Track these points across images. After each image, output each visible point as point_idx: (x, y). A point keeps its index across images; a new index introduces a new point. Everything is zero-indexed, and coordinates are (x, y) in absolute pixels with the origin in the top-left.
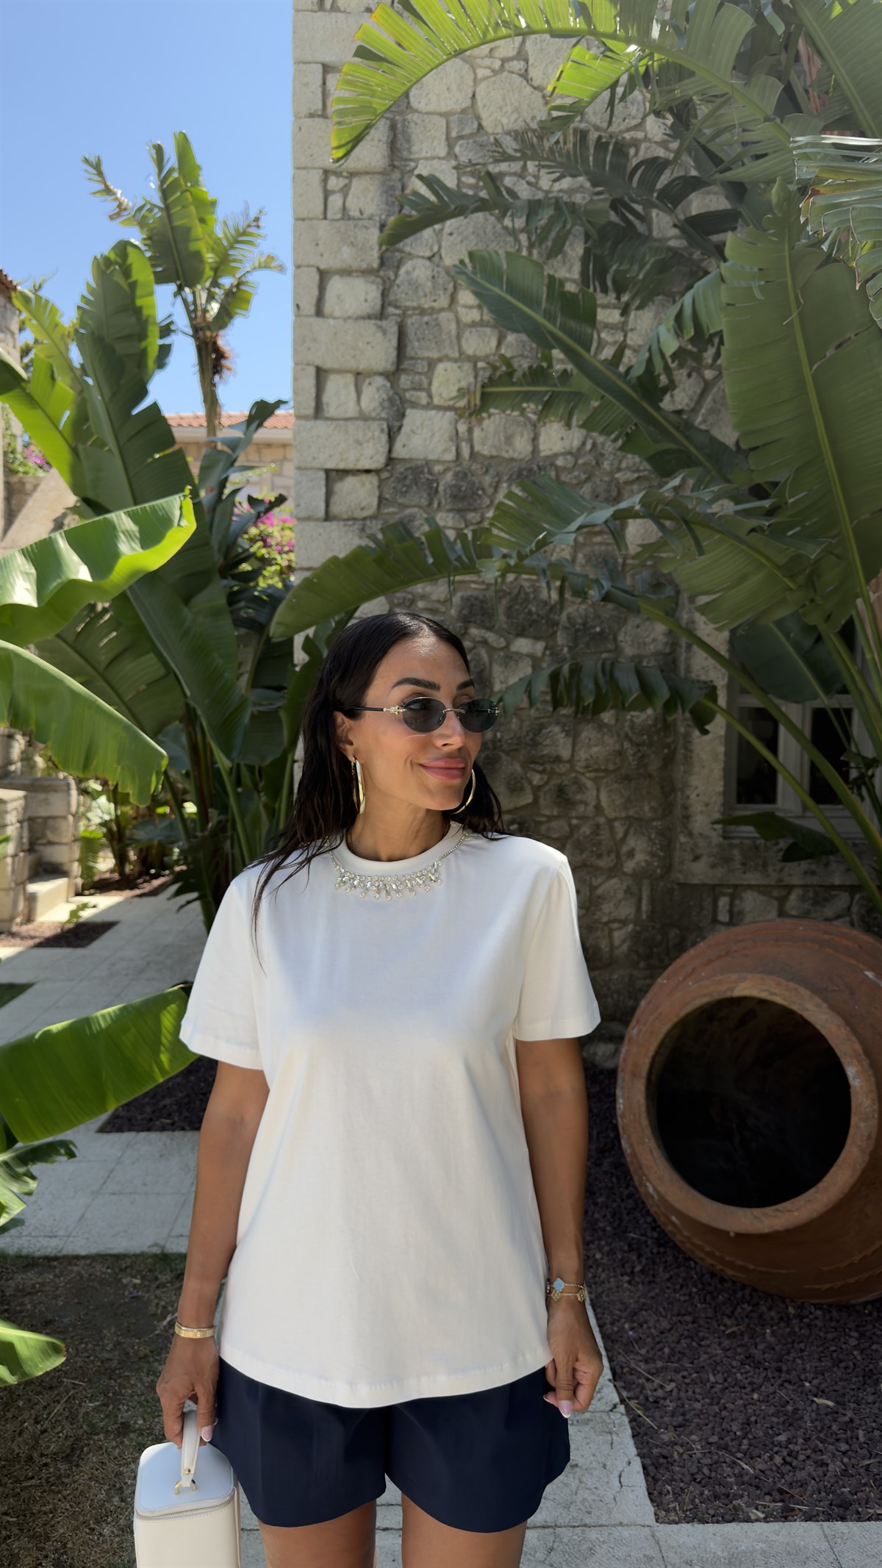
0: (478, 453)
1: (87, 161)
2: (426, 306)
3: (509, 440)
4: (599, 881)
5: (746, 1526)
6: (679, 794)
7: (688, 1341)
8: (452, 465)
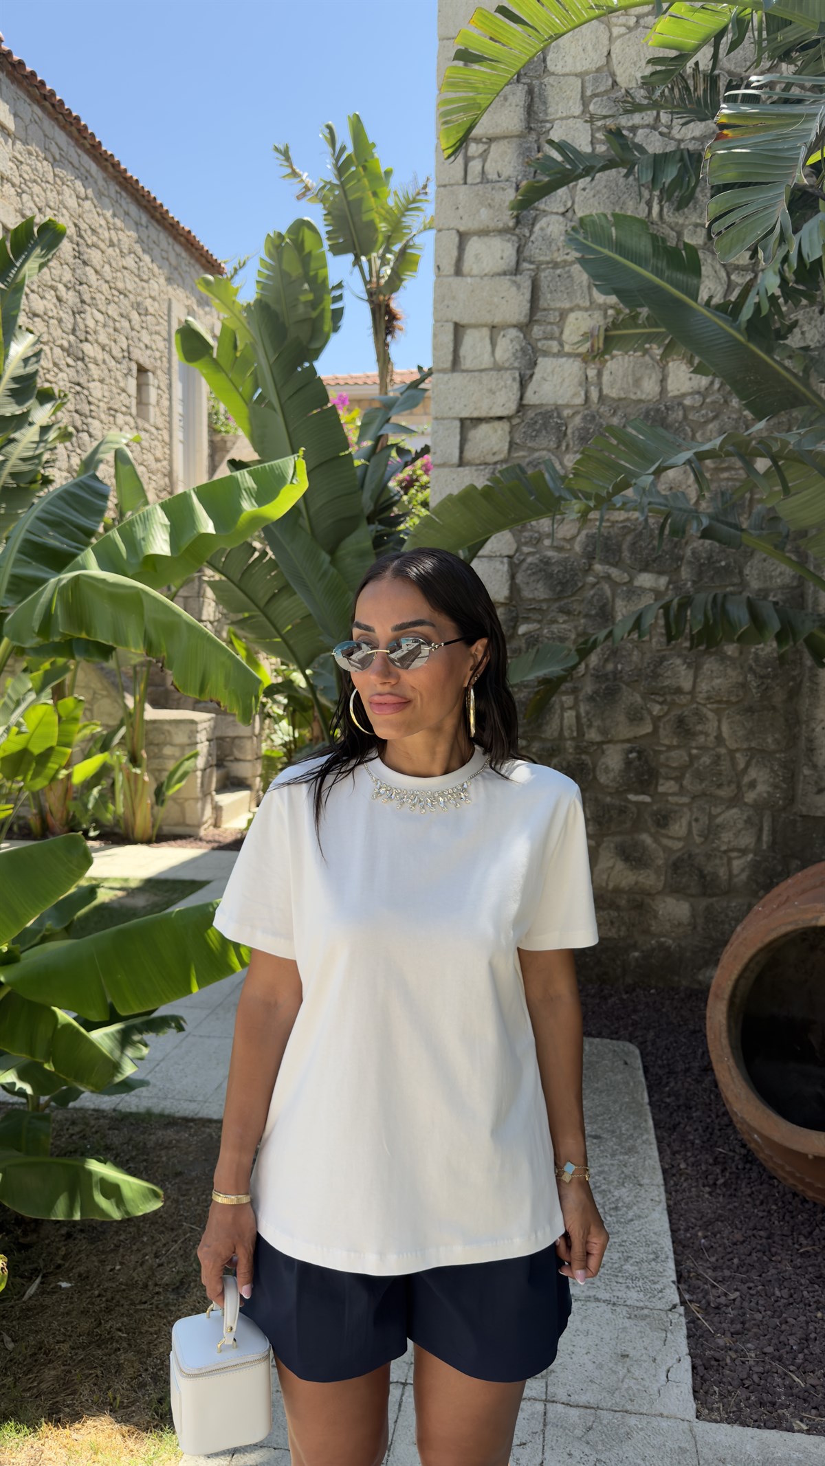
0: (607, 396)
1: (276, 149)
2: (559, 260)
3: (637, 382)
4: (719, 810)
5: (786, 1435)
6: (804, 726)
7: (760, 1254)
8: (581, 408)
